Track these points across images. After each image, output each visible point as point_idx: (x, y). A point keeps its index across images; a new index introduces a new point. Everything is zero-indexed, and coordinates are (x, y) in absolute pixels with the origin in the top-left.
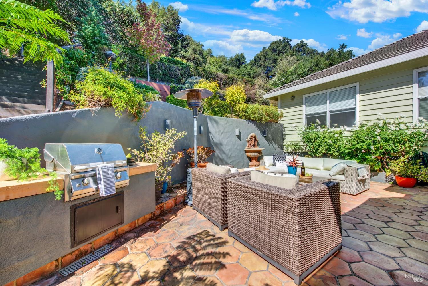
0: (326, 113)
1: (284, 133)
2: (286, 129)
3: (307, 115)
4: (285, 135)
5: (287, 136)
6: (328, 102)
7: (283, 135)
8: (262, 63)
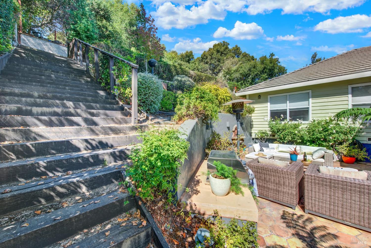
0: (286, 110)
1: (252, 123)
2: (254, 120)
3: (271, 111)
4: (253, 124)
5: (254, 126)
6: (288, 102)
7: (251, 125)
8: (209, 61)
